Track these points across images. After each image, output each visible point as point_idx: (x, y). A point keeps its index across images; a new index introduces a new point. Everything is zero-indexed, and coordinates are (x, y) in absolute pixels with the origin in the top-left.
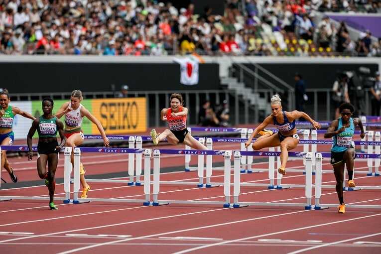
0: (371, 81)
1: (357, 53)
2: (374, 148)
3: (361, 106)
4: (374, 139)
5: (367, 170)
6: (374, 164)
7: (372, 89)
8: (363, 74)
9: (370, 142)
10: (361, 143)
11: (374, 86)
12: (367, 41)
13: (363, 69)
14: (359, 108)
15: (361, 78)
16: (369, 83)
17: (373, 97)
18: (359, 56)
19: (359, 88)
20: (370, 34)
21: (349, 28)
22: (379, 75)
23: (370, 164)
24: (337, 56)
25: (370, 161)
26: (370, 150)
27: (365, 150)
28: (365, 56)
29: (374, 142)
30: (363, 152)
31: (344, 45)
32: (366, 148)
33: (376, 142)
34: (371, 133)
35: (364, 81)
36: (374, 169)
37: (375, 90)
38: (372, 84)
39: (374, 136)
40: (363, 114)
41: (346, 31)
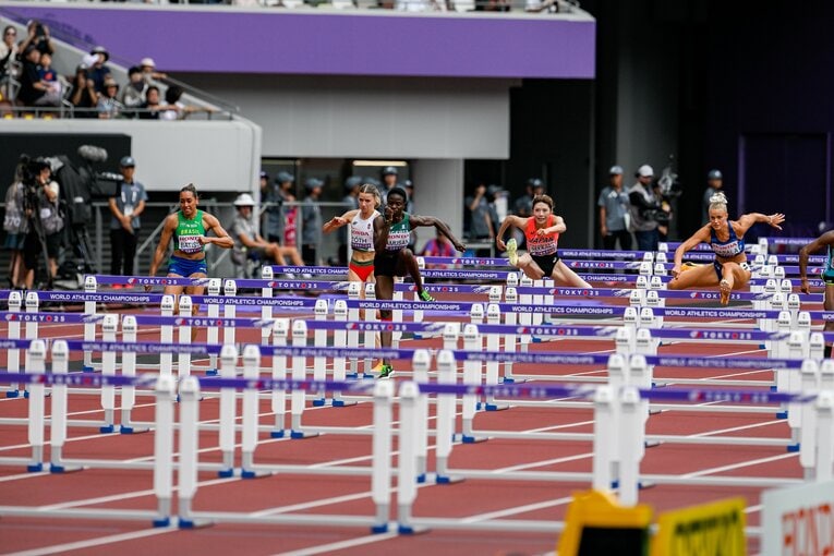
0: (112, 180)
1: (72, 109)
2: (119, 360)
3: (82, 249)
4: (119, 336)
5: (101, 416)
6: (118, 400)
7: (113, 202)
8: (88, 162)
9: (109, 344)
10: (85, 347)
11: (118, 195)
12: (99, 73)
13: (89, 150)
14: (78, 255)
15: (82, 171)
16: (105, 188)
17: (114, 225)
18: (78, 115)
19: (80, 200)
20: (107, 56)
21: (53, 42)
22: (132, 166)
23: (108, 403)
24: (20, 114)
25: (108, 394)
26: (108, 365)
27: (96, 366)
28: (95, 115)
29: (121, 344)
30: (91, 369)
31: (38, 85)
32: (97, 359)
33: (126, 345)
34: (111, 319)
35: (92, 179)
36: (118, 415)
37: (121, 207)
38: (112, 188)
39: (120, 327)
40: (88, 271)
41: (45, 49)
